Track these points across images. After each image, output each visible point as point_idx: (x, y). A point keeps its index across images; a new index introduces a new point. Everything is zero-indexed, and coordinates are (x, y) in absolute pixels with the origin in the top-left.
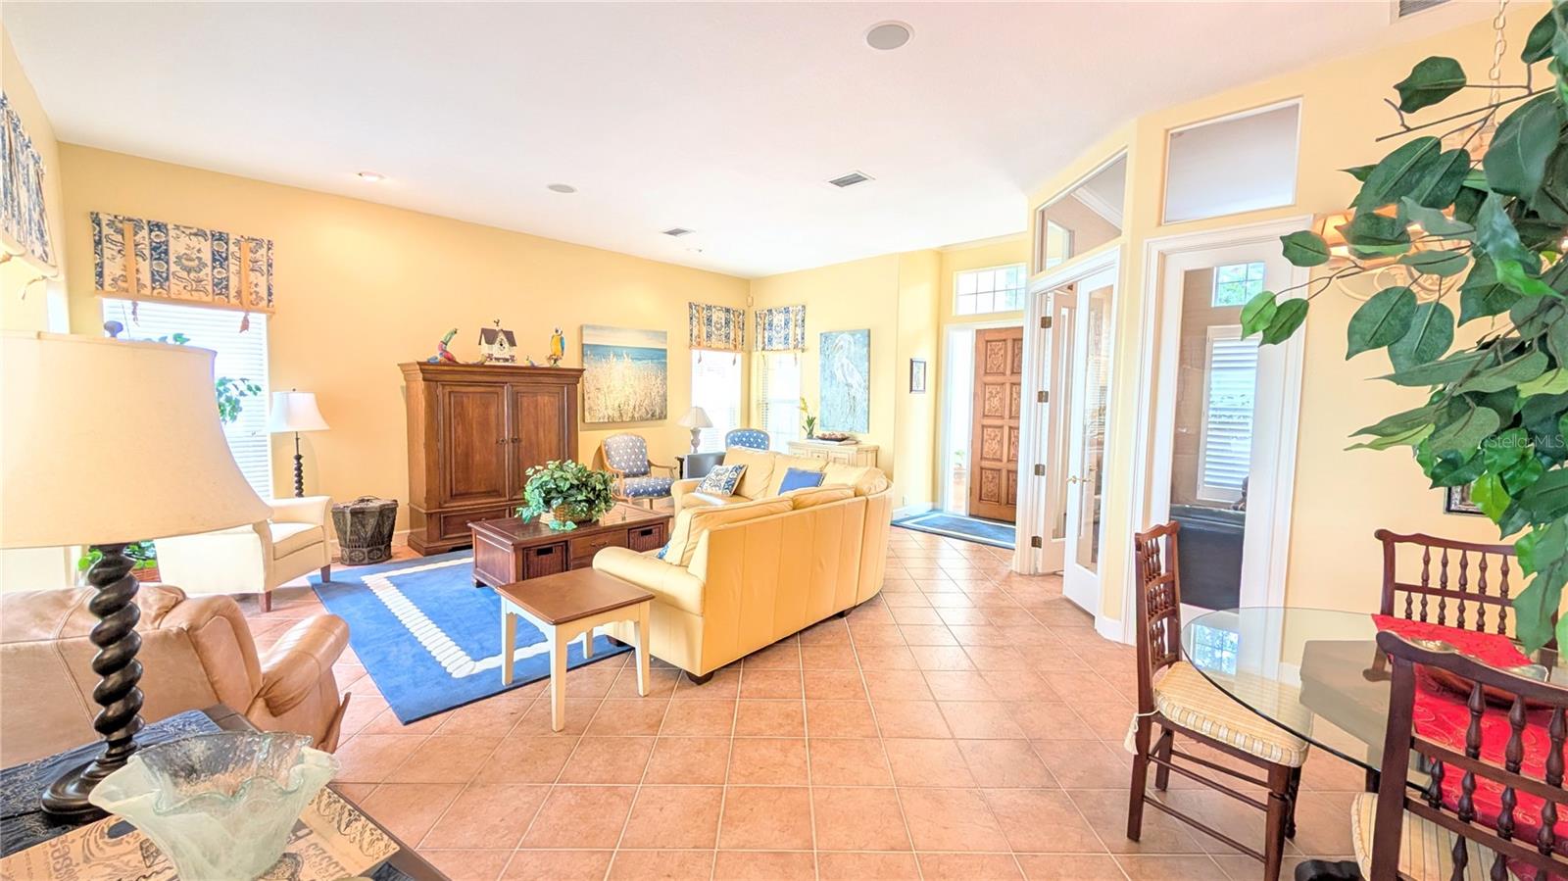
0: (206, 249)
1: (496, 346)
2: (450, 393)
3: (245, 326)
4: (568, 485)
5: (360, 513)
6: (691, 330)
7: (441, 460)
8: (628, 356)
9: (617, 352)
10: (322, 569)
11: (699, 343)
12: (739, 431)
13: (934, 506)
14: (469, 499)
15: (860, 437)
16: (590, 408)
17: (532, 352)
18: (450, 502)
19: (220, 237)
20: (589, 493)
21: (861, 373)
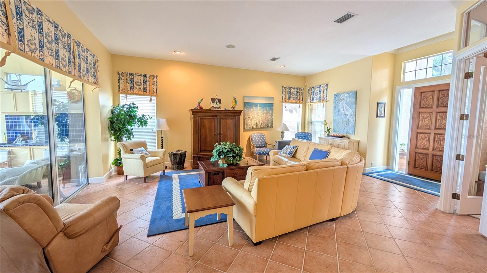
0: (142, 79)
1: (215, 103)
2: (200, 119)
3: (151, 100)
4: (226, 151)
5: (175, 155)
6: (283, 96)
7: (198, 140)
8: (259, 106)
9: (256, 105)
10: (163, 171)
11: (286, 101)
12: (300, 132)
13: (387, 167)
14: (205, 152)
15: (351, 136)
16: (246, 124)
17: (226, 105)
18: (199, 153)
19: (145, 76)
20: (234, 154)
21: (352, 109)
